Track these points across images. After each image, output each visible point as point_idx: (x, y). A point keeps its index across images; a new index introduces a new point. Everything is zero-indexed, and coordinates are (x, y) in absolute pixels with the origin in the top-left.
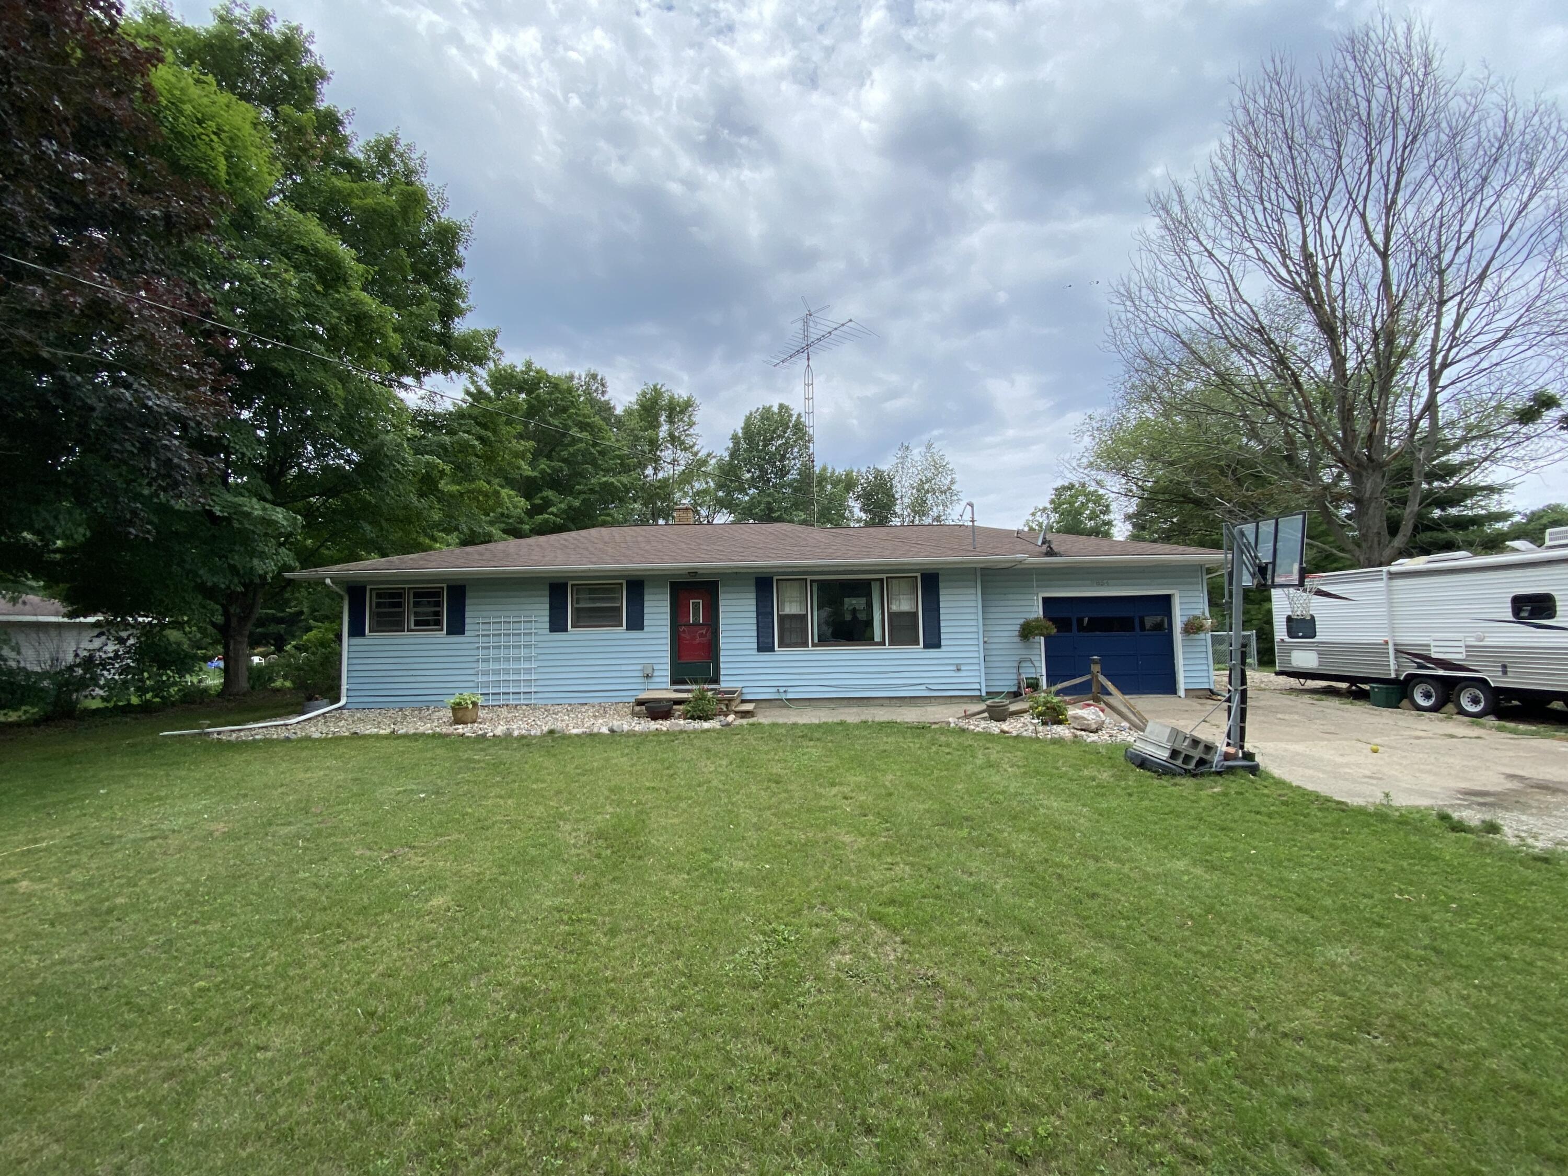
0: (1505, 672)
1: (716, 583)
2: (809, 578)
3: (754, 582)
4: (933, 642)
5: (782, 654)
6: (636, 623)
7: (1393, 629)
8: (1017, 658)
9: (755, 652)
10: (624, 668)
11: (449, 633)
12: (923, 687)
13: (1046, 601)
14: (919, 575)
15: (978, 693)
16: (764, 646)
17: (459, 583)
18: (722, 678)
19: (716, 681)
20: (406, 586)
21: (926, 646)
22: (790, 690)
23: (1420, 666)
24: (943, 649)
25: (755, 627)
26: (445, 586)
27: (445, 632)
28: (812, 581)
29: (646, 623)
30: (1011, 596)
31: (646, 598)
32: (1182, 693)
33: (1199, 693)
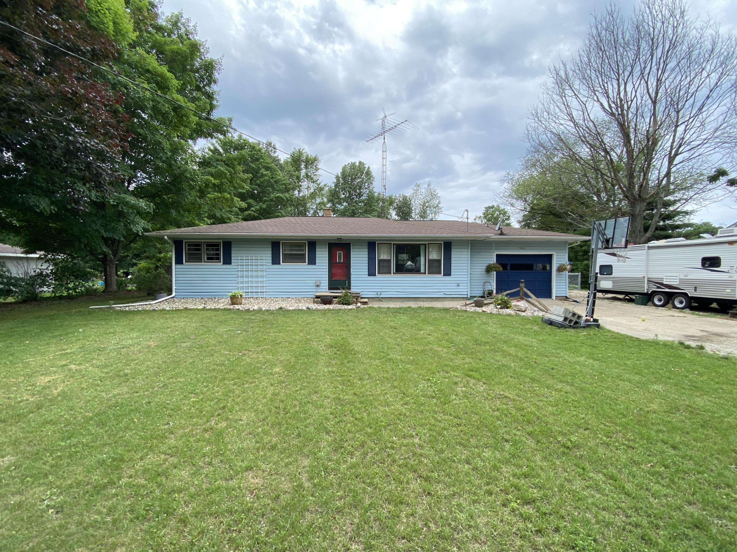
0: (695, 290)
1: (349, 244)
2: (393, 243)
3: (367, 244)
4: (448, 273)
5: (379, 277)
6: (312, 262)
7: (647, 271)
8: (483, 281)
9: (367, 276)
10: (306, 282)
11: (224, 263)
12: (442, 293)
13: (497, 255)
14: (442, 242)
15: (466, 296)
16: (371, 273)
17: (229, 240)
18: (352, 287)
19: (350, 289)
20: (203, 241)
21: (444, 275)
22: (382, 293)
23: (658, 287)
24: (452, 276)
25: (367, 265)
26: (221, 241)
27: (222, 263)
28: (394, 244)
29: (317, 261)
30: (482, 253)
31: (317, 250)
32: (554, 297)
33: (560, 298)
